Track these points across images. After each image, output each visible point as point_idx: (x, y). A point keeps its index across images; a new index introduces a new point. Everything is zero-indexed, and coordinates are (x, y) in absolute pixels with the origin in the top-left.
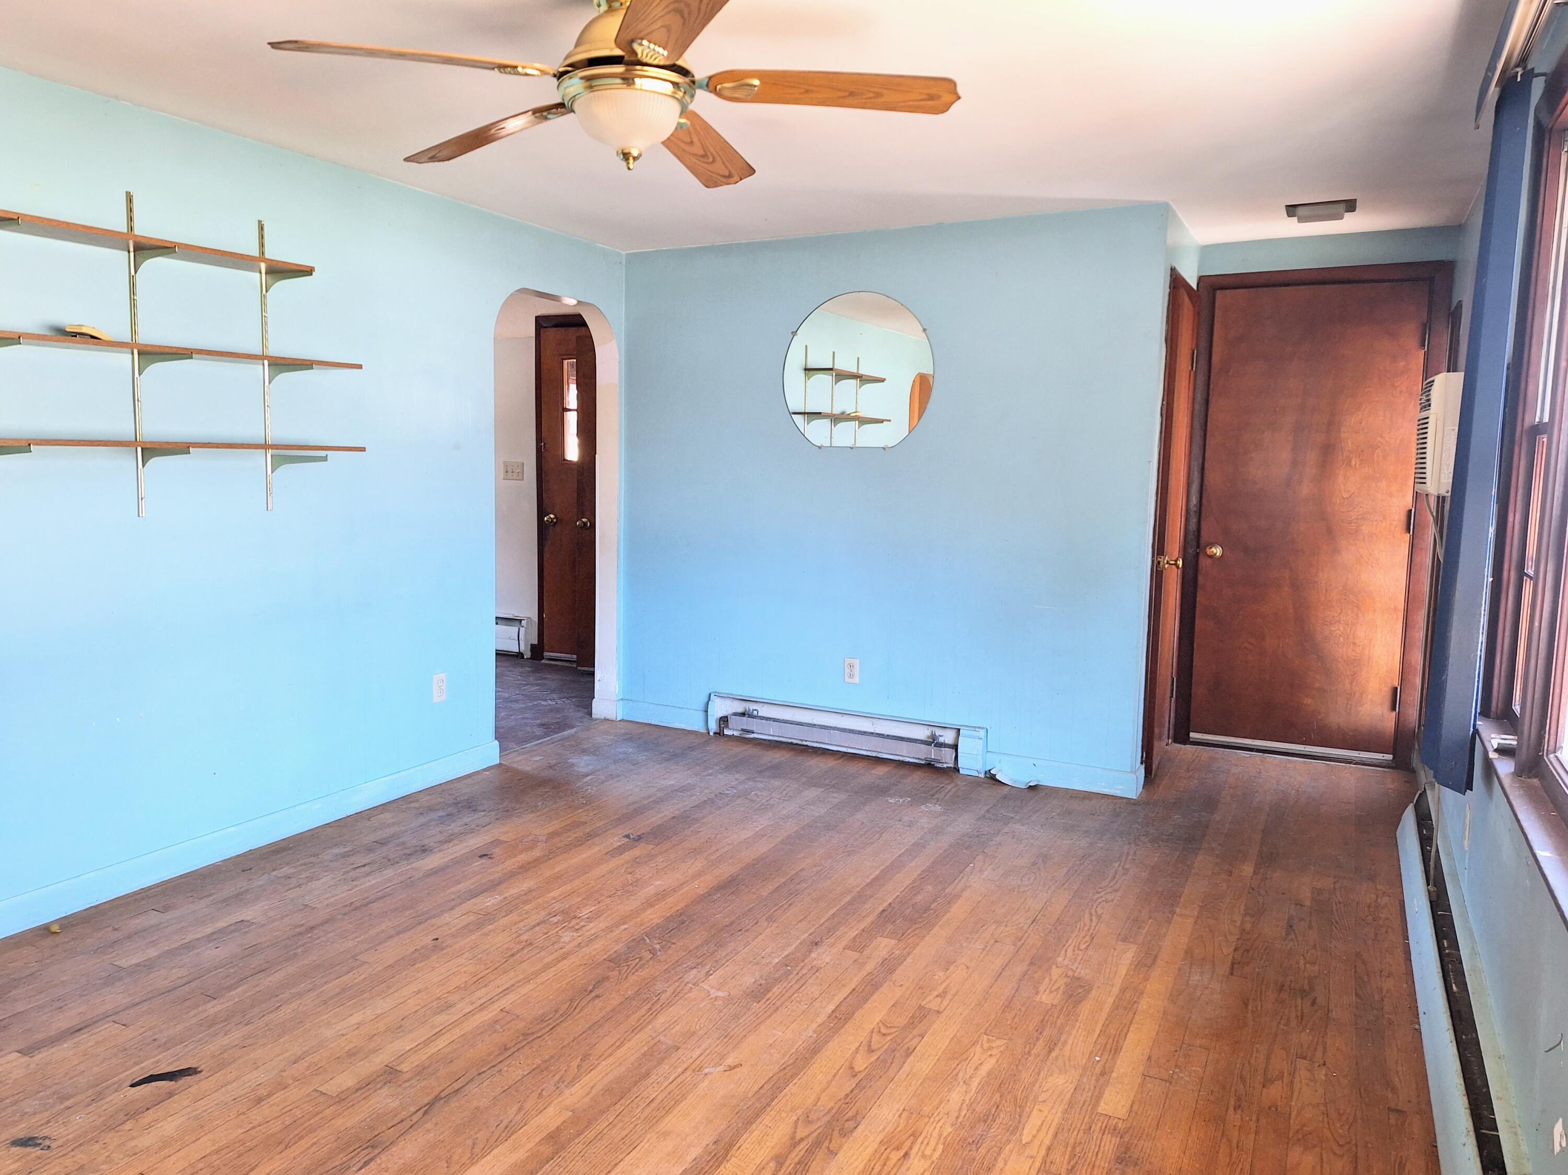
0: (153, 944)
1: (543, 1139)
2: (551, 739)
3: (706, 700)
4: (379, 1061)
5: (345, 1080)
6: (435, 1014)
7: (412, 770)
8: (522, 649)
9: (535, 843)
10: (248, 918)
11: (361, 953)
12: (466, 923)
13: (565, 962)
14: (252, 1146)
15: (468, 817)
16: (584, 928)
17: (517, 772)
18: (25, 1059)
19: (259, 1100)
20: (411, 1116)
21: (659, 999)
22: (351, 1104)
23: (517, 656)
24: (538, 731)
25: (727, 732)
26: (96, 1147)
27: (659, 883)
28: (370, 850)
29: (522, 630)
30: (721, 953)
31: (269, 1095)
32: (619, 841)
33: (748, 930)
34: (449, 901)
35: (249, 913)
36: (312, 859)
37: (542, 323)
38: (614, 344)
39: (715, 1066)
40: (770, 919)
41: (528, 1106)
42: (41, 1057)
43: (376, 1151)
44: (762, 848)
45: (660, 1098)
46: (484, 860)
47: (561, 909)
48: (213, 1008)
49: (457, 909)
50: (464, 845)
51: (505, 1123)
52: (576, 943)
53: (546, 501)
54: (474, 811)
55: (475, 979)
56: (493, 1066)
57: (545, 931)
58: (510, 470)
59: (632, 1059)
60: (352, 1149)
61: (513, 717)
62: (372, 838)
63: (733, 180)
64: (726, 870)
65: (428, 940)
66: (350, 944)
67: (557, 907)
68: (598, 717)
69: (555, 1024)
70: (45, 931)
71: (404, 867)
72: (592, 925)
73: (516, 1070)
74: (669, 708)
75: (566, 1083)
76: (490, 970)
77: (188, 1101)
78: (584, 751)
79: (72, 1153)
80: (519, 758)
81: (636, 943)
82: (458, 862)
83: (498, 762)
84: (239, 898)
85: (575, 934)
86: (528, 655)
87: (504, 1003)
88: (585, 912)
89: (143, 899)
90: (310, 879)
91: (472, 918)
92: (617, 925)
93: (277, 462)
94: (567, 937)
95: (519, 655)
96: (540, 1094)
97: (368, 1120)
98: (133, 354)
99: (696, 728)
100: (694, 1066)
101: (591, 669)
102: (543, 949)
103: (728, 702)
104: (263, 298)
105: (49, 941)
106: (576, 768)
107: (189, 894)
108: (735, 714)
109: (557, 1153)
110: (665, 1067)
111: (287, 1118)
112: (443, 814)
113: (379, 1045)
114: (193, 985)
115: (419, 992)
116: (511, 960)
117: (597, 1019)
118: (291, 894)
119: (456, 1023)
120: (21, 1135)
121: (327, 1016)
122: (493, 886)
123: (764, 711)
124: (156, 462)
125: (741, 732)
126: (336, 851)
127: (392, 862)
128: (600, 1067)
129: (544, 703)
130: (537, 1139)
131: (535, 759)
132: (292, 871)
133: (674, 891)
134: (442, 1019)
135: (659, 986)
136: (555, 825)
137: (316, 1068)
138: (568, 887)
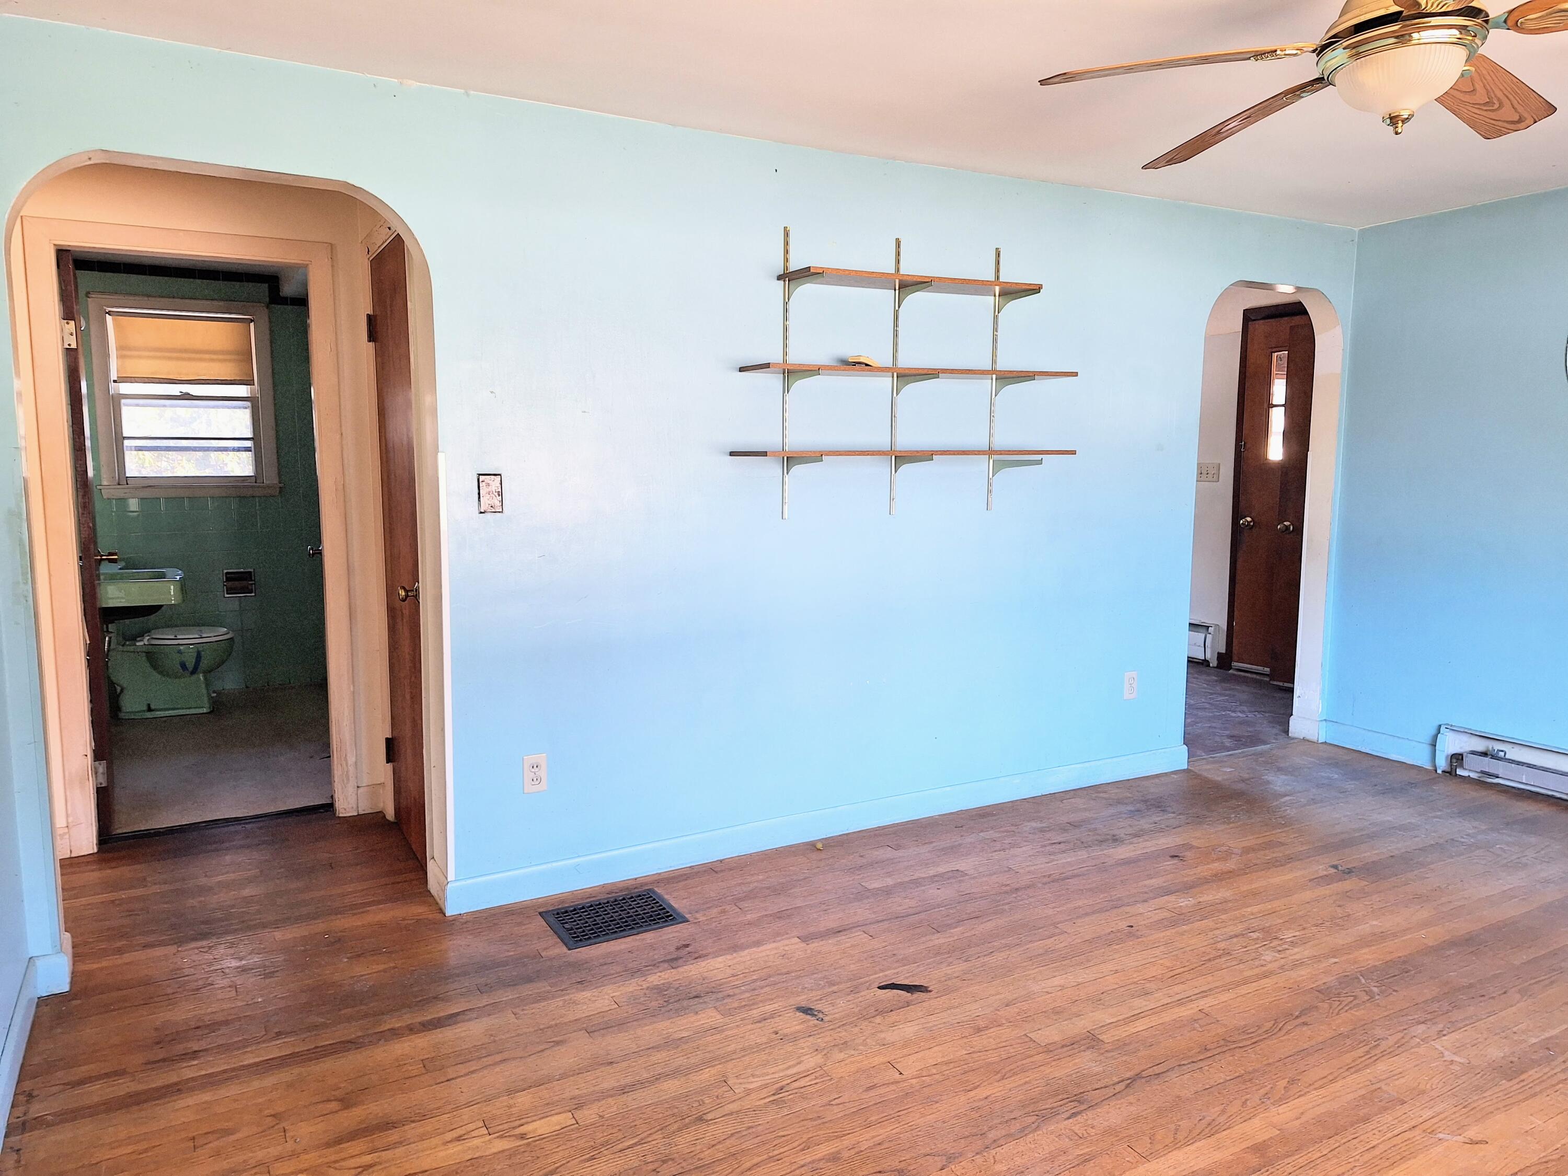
0: (889, 874)
1: (1248, 1148)
2: (1242, 752)
3: (1434, 732)
4: (1080, 1026)
5: (1051, 1034)
6: (1133, 997)
7: (1101, 762)
8: (1208, 656)
9: (1228, 854)
10: (961, 869)
11: (1061, 922)
12: (1160, 918)
13: (1267, 980)
14: (974, 1067)
15: (1157, 817)
16: (1287, 951)
17: (1206, 781)
18: (803, 945)
19: (979, 1030)
20: (1114, 1085)
21: (1378, 1045)
22: (1057, 1057)
23: (1202, 664)
24: (1228, 743)
25: (1460, 772)
26: (856, 1030)
27: (1375, 923)
28: (1065, 830)
29: (1209, 637)
30: (1456, 1015)
31: (987, 1028)
32: (1326, 870)
33: (1493, 998)
34: (1142, 893)
35: (964, 864)
36: (1013, 828)
37: (1250, 316)
38: (1338, 331)
39: (1452, 1133)
40: (1523, 992)
41: (1232, 1110)
42: (815, 945)
43: (1083, 1107)
44: (1511, 911)
45: (1382, 1148)
46: (1175, 861)
47: (1261, 927)
48: (938, 940)
49: (1151, 902)
50: (1154, 842)
51: (1209, 1119)
52: (1276, 965)
53: (1242, 504)
54: (1163, 811)
55: (1172, 974)
56: (1193, 1062)
57: (1244, 944)
58: (1204, 472)
59: (1350, 1097)
60: (1060, 1097)
61: (1200, 725)
62: (1064, 819)
63: (1523, 125)
64: (1462, 927)
65: (1123, 925)
66: (1050, 912)
67: (1255, 924)
68: (1296, 735)
69: (1257, 1039)
70: (812, 847)
71: (1097, 852)
72: (1296, 950)
73: (1218, 1072)
74: (1385, 736)
75: (1272, 1101)
76: (1186, 969)
77: (922, 1013)
78: (1280, 769)
79: (839, 1030)
80: (1208, 767)
81: (1347, 981)
82: (1147, 857)
83: (1186, 768)
84: (953, 850)
85: (1277, 955)
86: (1214, 663)
87: (1204, 1003)
88: (1288, 935)
89: (881, 835)
90: (1012, 846)
91: (1167, 914)
92: (1327, 957)
93: (998, 467)
94: (1268, 956)
95: (1205, 663)
96: (1245, 1103)
97: (1074, 1076)
98: (893, 377)
99: (1419, 763)
100: (1425, 1126)
101: (1290, 685)
102: (1241, 962)
103: (1465, 738)
104: (996, 318)
105: (814, 856)
106: (1272, 786)
107: (915, 839)
108: (1473, 753)
109: (1265, 1166)
110: (1387, 1118)
111: (1003, 1053)
112: (1133, 809)
113: (1080, 1011)
114: (922, 916)
115: (1116, 972)
116: (1209, 965)
117: (1305, 1046)
118: (996, 856)
119: (1154, 1011)
120: (803, 1004)
121: (1034, 972)
122: (1187, 888)
123: (1513, 753)
124: (906, 468)
125: (1480, 775)
126: (1034, 824)
127: (1085, 845)
128: (1309, 1096)
129: (1233, 714)
130: (1244, 1146)
131: (1225, 769)
132: (997, 835)
133: (1395, 935)
134: (1140, 1004)
135: (1379, 1032)
136: (1250, 841)
137: (1026, 1015)
138: (1268, 906)
